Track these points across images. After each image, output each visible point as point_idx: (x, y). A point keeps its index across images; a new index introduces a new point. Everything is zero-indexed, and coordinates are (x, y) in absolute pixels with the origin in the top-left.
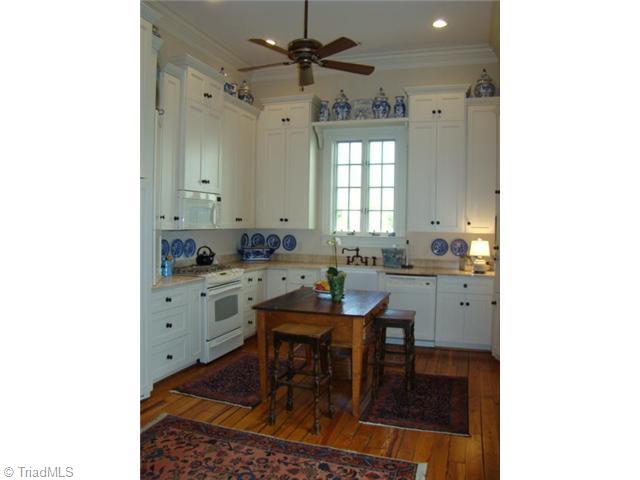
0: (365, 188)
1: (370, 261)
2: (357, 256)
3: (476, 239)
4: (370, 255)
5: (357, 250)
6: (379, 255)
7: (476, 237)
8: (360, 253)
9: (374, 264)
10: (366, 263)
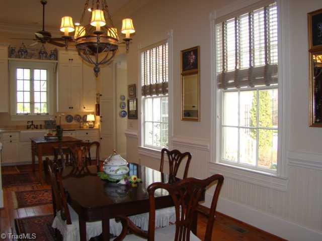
0: (32, 92)
1: (39, 127)
2: (32, 125)
3: (89, 114)
4: (39, 124)
5: (32, 122)
6: (43, 124)
7: (89, 113)
8: (34, 124)
9: (41, 128)
10: (37, 128)
